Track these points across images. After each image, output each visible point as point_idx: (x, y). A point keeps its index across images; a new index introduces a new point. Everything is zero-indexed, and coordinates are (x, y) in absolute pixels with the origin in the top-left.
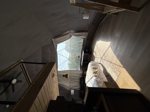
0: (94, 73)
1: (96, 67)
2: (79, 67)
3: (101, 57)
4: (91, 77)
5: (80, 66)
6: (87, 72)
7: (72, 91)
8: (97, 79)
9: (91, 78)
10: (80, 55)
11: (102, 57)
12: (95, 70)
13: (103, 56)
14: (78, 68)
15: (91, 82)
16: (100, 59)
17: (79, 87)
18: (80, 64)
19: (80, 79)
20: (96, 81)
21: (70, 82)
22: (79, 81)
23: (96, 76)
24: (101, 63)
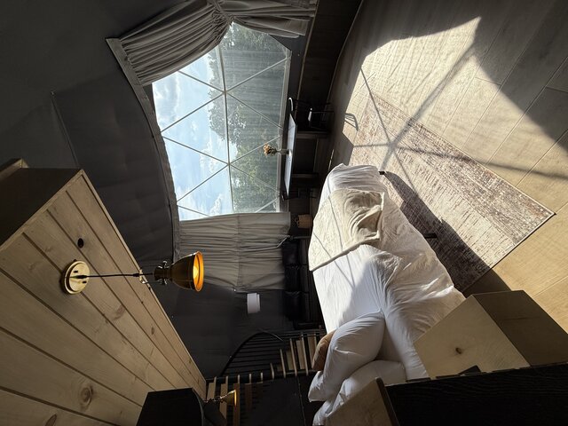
0: (360, 227)
1: (367, 192)
2: (277, 200)
3: (392, 138)
4: (346, 248)
5: (277, 192)
6: (316, 222)
7: (253, 300)
8: (385, 262)
9: (346, 253)
10: (279, 143)
11: (399, 137)
12: (365, 212)
13: (405, 131)
14: (272, 205)
15: (346, 270)
16: (384, 150)
17: (278, 279)
18: (278, 184)
19: (281, 247)
20: (380, 270)
21: (241, 265)
22: (277, 255)
23: (373, 244)
24: (392, 167)
